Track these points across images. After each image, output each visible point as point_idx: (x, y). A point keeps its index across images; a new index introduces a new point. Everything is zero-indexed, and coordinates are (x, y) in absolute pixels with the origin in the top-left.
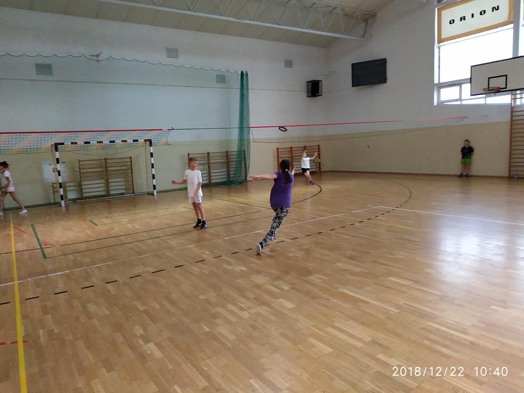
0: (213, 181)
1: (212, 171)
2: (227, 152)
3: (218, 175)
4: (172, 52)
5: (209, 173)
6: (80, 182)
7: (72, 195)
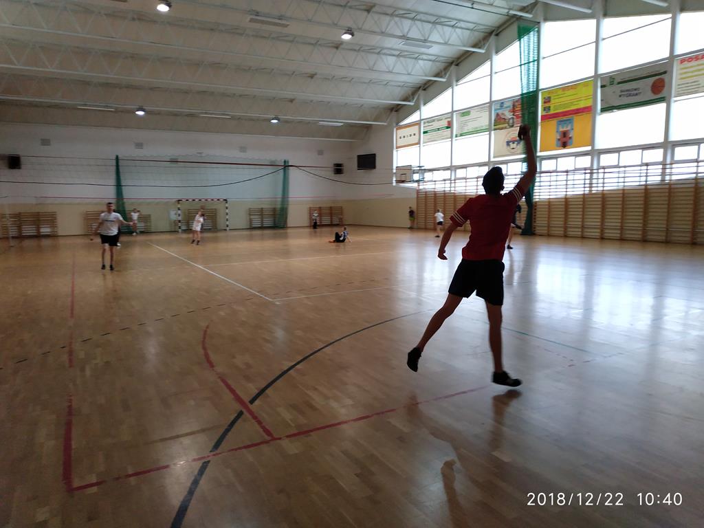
0: (264, 226)
2: (275, 208)
3: (268, 222)
5: (262, 220)
7: (184, 228)
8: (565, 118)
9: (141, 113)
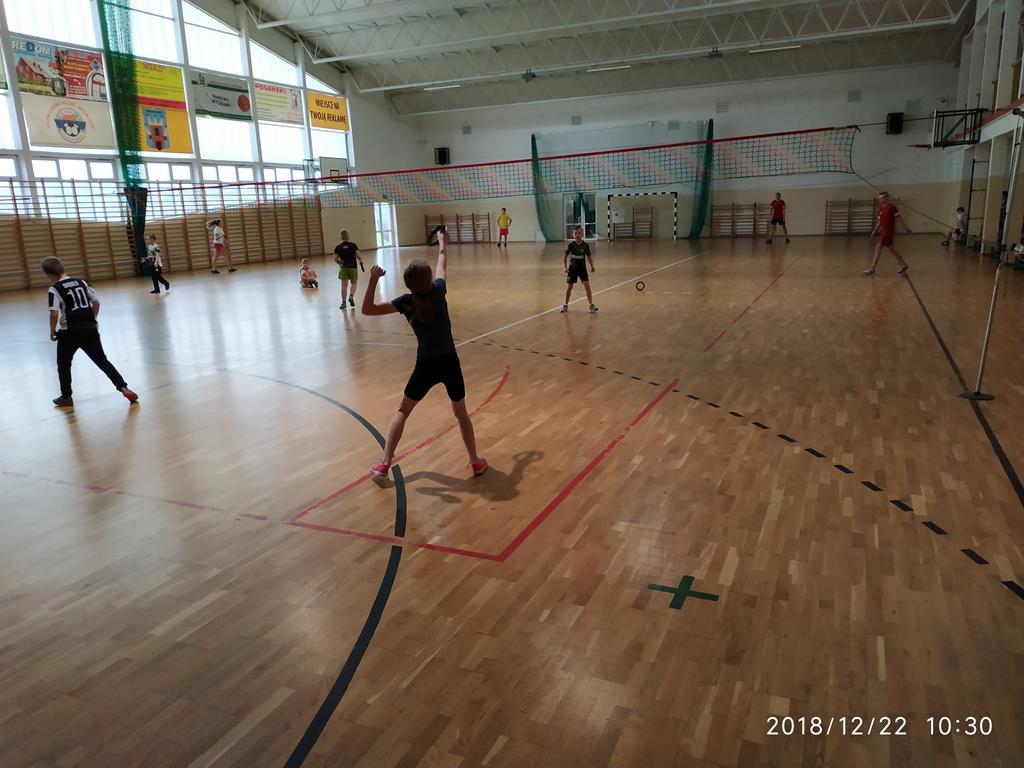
8: (154, 108)
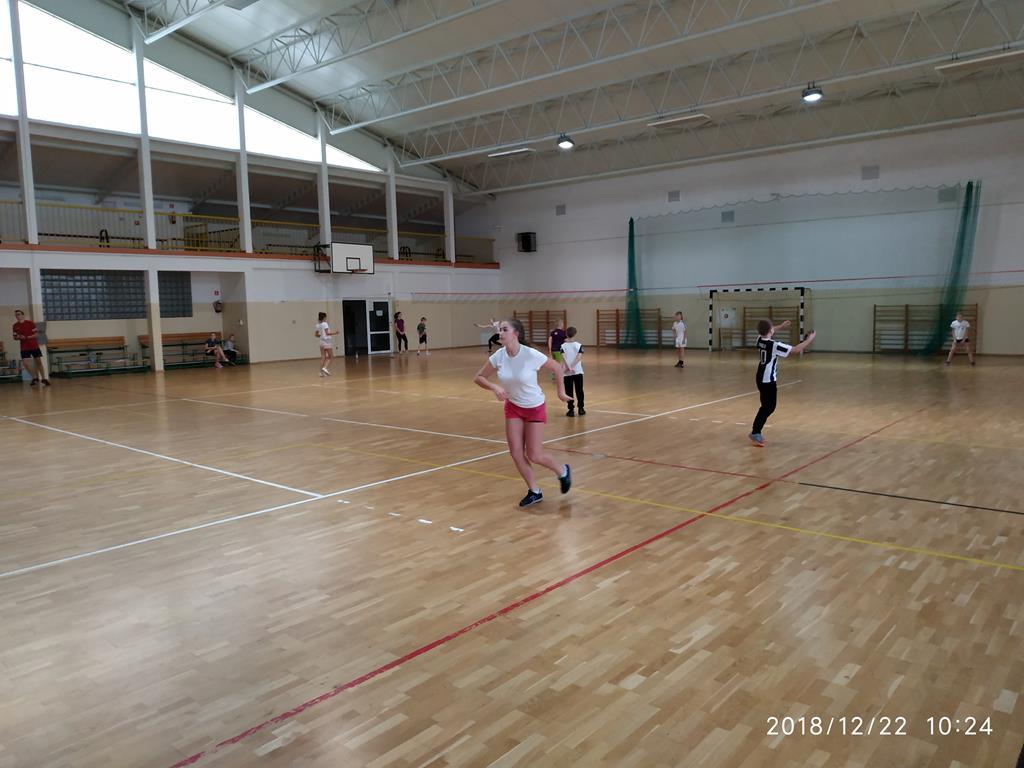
0: (910, 347)
1: (910, 333)
3: (920, 338)
4: (870, 172)
5: (907, 335)
6: (744, 330)
7: (737, 343)
9: (566, 145)
